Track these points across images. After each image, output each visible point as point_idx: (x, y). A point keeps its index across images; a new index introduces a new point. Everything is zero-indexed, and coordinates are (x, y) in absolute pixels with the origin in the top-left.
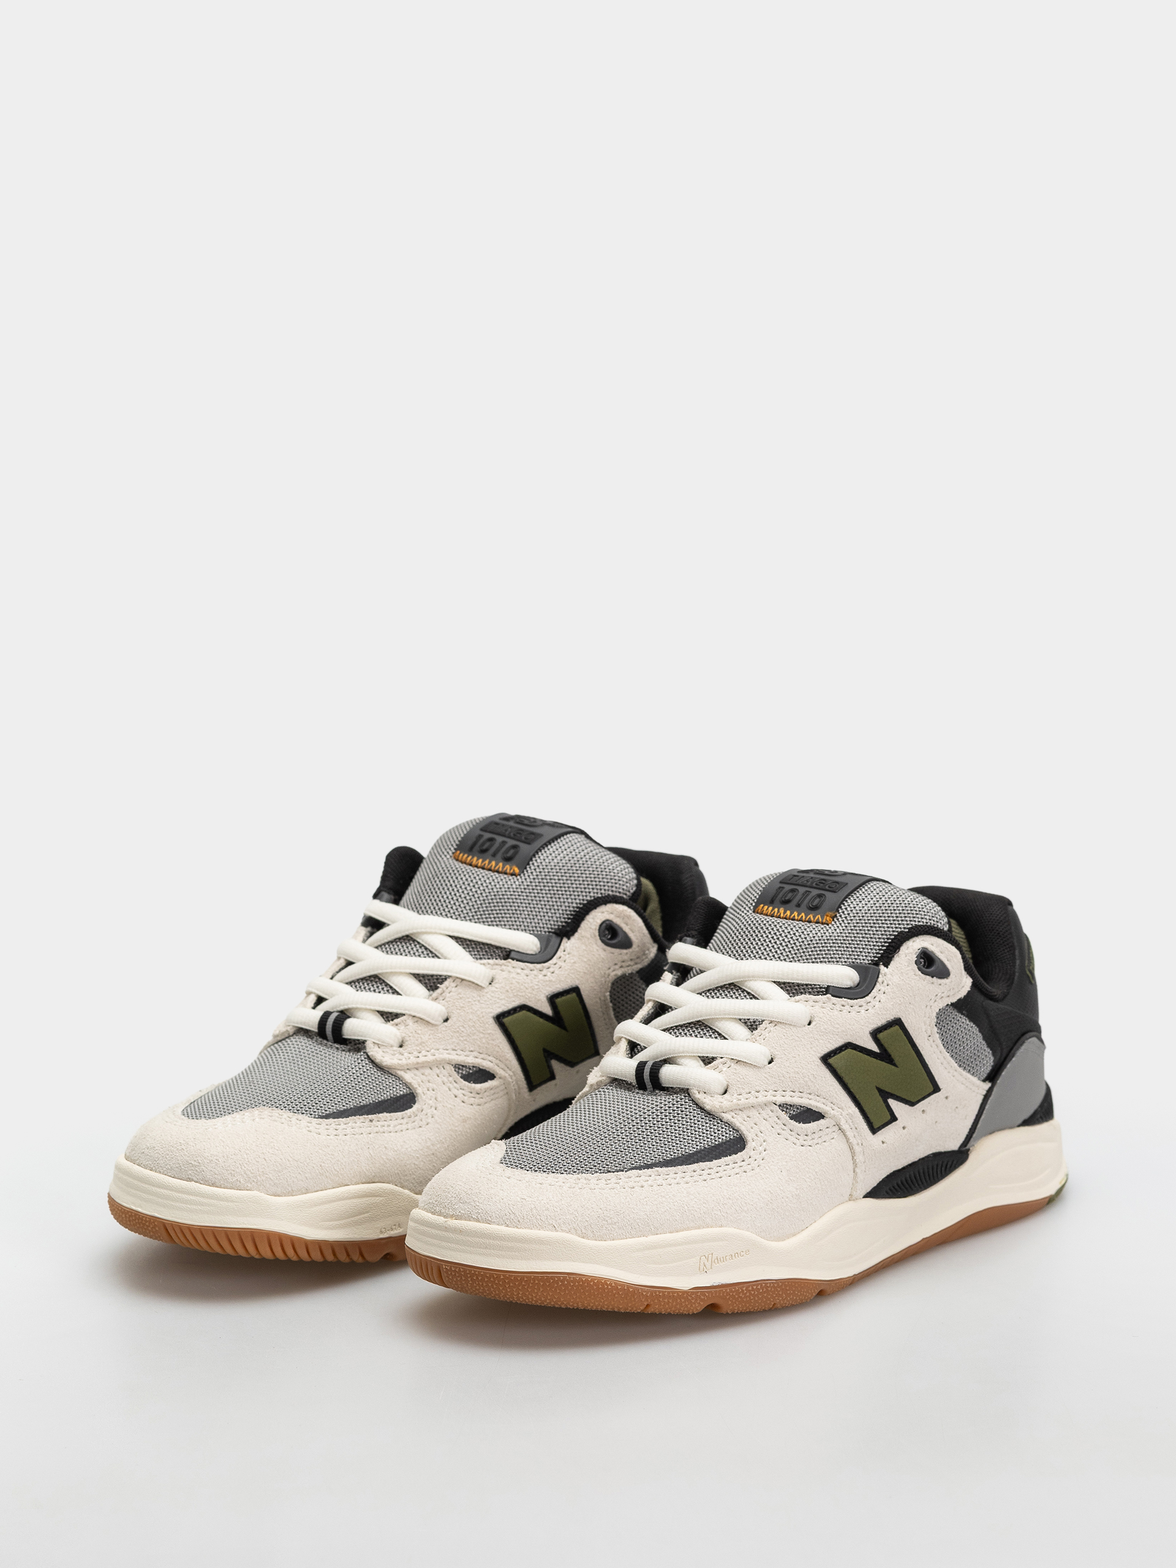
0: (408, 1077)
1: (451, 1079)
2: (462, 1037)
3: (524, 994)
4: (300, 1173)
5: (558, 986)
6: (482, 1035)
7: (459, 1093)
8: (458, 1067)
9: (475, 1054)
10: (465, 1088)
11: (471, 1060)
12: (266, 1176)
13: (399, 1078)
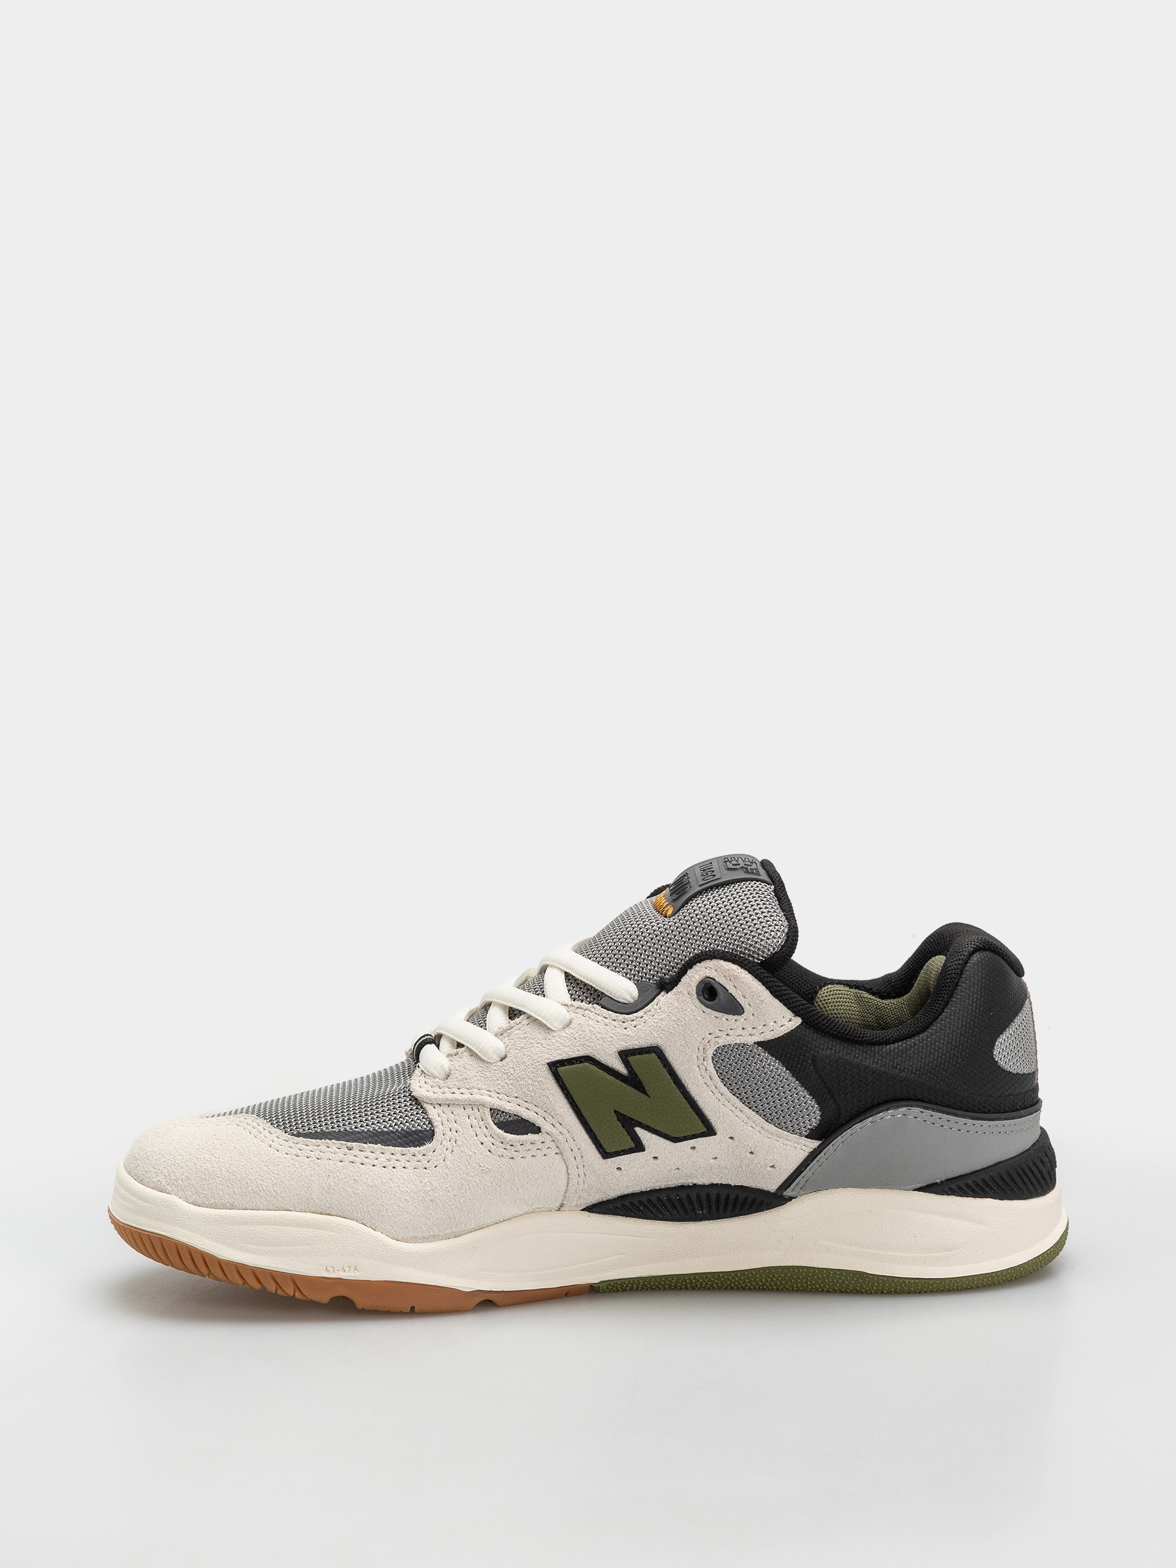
0: (433, 1112)
1: (482, 1123)
2: (510, 1080)
3: (592, 1045)
4: (228, 1186)
5: (636, 1042)
6: (530, 1082)
7: (488, 1141)
8: (494, 1112)
9: (519, 1101)
10: (495, 1136)
11: (511, 1107)
12: (189, 1181)
13: (425, 1112)
